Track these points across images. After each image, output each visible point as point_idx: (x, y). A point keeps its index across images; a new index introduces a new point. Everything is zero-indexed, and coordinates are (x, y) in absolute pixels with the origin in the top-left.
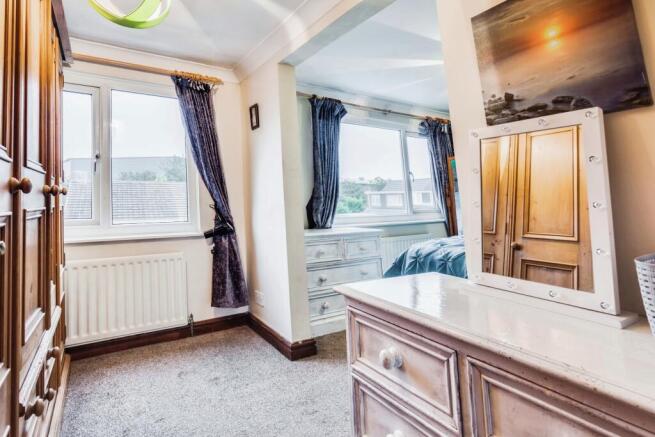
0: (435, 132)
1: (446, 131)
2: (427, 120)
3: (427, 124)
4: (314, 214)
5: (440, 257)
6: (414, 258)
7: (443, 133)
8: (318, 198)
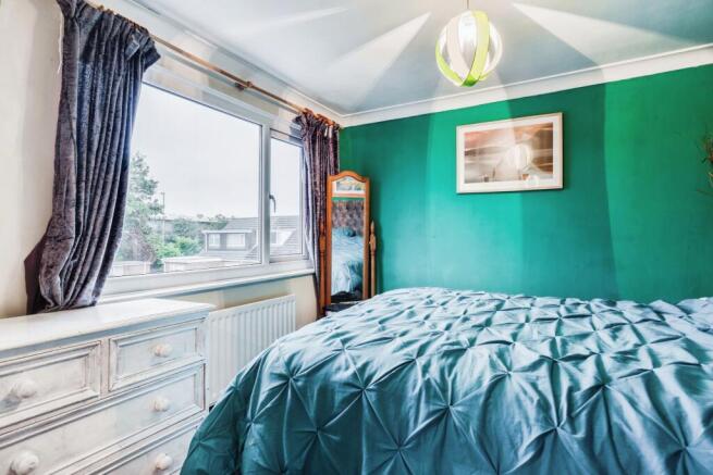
0: (314, 136)
1: (330, 136)
2: (305, 114)
3: (304, 120)
4: (42, 279)
5: (344, 375)
6: (280, 376)
7: (326, 139)
8: (61, 239)
